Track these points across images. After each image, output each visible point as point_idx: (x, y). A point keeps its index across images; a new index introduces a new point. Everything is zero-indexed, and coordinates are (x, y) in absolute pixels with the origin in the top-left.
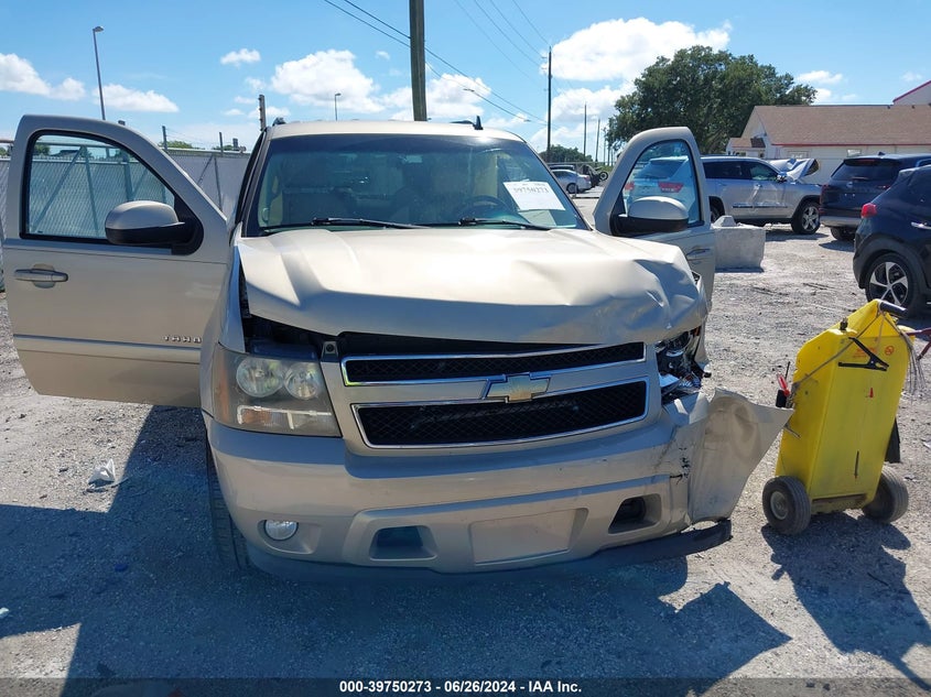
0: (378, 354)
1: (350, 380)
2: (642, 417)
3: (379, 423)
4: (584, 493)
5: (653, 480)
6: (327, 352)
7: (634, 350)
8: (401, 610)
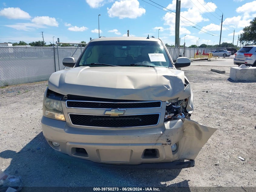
0: (76, 100)
1: (68, 106)
2: (156, 125)
3: (76, 119)
4: (131, 145)
5: (156, 144)
6: (65, 99)
7: (157, 104)
8: (91, 170)
